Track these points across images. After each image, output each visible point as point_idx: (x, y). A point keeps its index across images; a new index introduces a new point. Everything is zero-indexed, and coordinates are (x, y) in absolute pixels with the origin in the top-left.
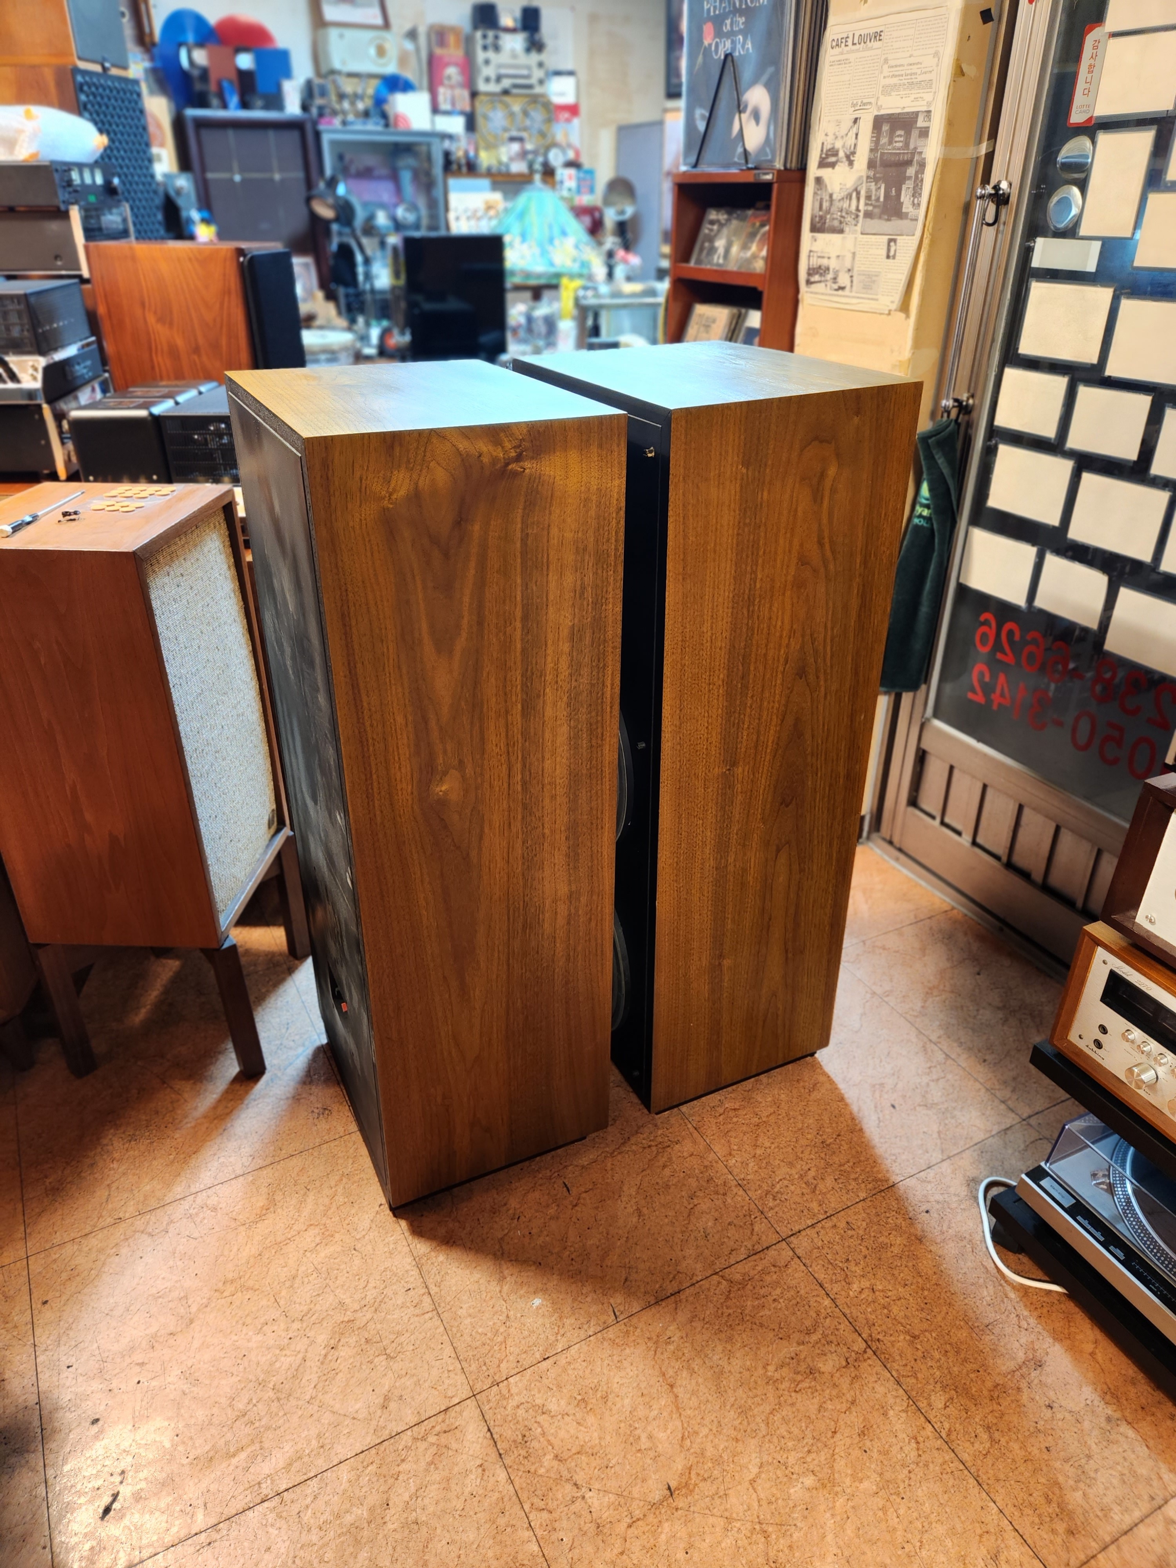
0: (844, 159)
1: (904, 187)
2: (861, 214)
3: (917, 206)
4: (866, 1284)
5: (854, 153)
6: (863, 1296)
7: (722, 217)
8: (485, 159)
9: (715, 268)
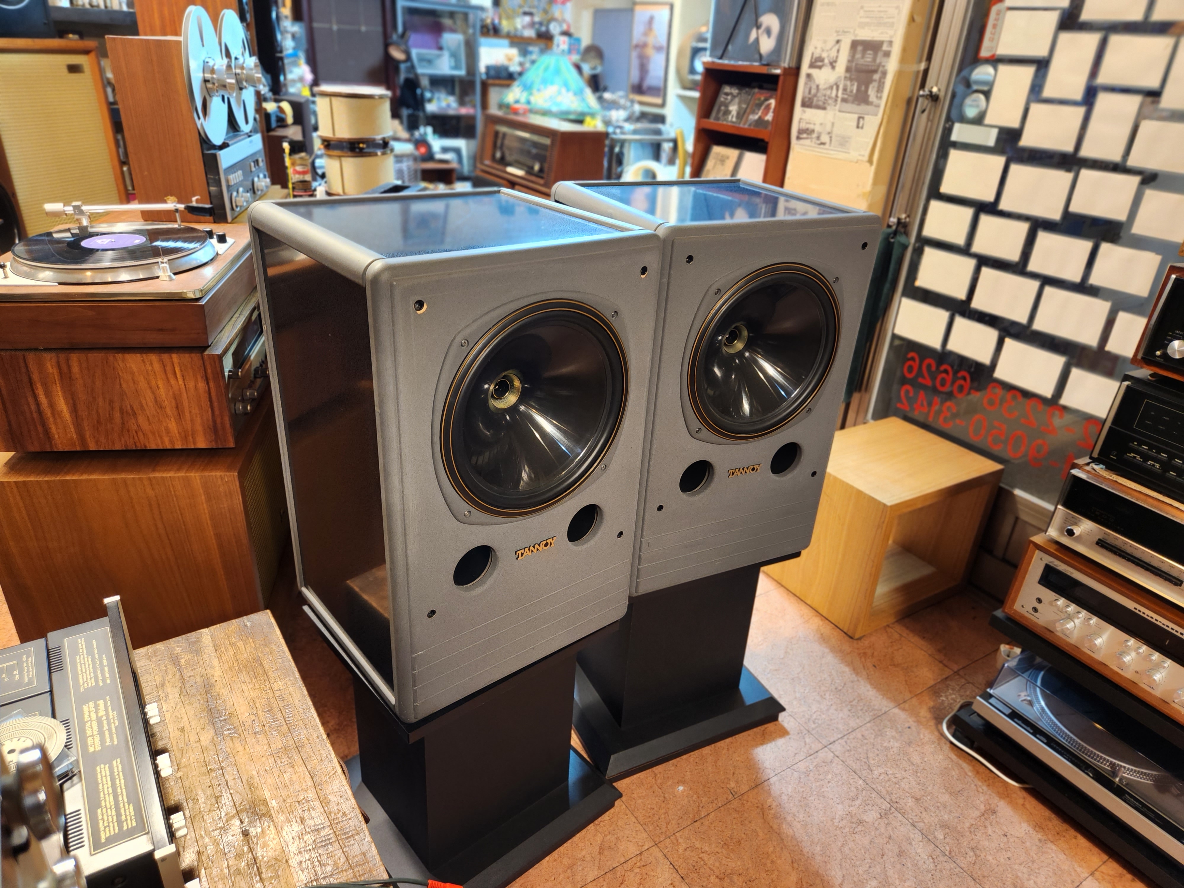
0: (828, 65)
1: (871, 87)
2: (839, 100)
3: (880, 98)
4: (881, 770)
5: (835, 61)
6: (881, 778)
7: (735, 91)
8: (505, 26)
9: (730, 124)
